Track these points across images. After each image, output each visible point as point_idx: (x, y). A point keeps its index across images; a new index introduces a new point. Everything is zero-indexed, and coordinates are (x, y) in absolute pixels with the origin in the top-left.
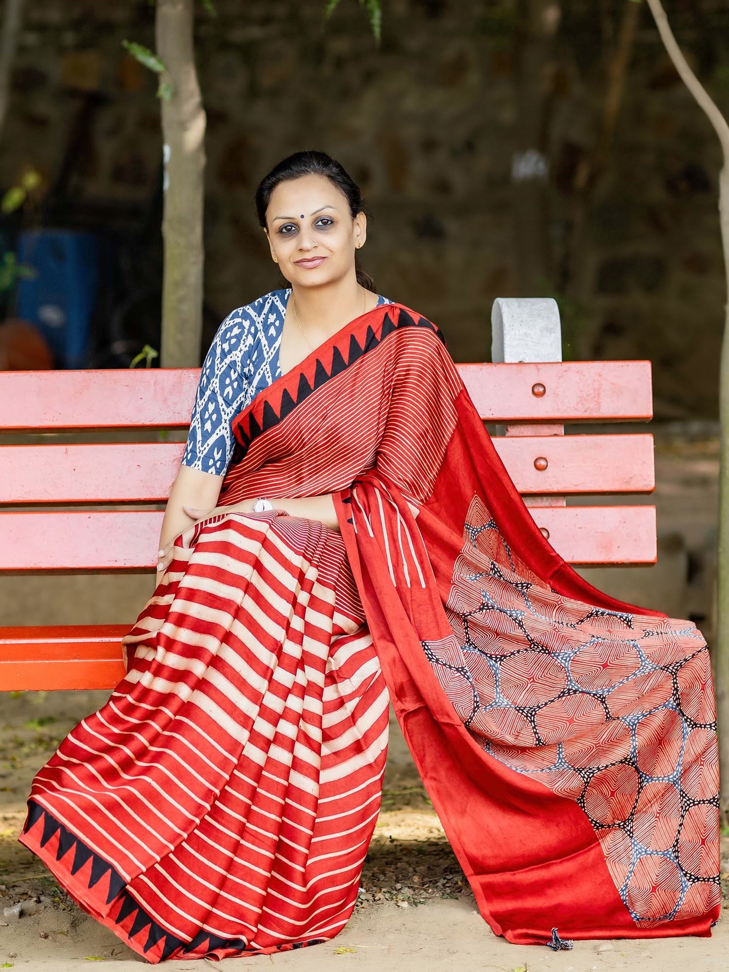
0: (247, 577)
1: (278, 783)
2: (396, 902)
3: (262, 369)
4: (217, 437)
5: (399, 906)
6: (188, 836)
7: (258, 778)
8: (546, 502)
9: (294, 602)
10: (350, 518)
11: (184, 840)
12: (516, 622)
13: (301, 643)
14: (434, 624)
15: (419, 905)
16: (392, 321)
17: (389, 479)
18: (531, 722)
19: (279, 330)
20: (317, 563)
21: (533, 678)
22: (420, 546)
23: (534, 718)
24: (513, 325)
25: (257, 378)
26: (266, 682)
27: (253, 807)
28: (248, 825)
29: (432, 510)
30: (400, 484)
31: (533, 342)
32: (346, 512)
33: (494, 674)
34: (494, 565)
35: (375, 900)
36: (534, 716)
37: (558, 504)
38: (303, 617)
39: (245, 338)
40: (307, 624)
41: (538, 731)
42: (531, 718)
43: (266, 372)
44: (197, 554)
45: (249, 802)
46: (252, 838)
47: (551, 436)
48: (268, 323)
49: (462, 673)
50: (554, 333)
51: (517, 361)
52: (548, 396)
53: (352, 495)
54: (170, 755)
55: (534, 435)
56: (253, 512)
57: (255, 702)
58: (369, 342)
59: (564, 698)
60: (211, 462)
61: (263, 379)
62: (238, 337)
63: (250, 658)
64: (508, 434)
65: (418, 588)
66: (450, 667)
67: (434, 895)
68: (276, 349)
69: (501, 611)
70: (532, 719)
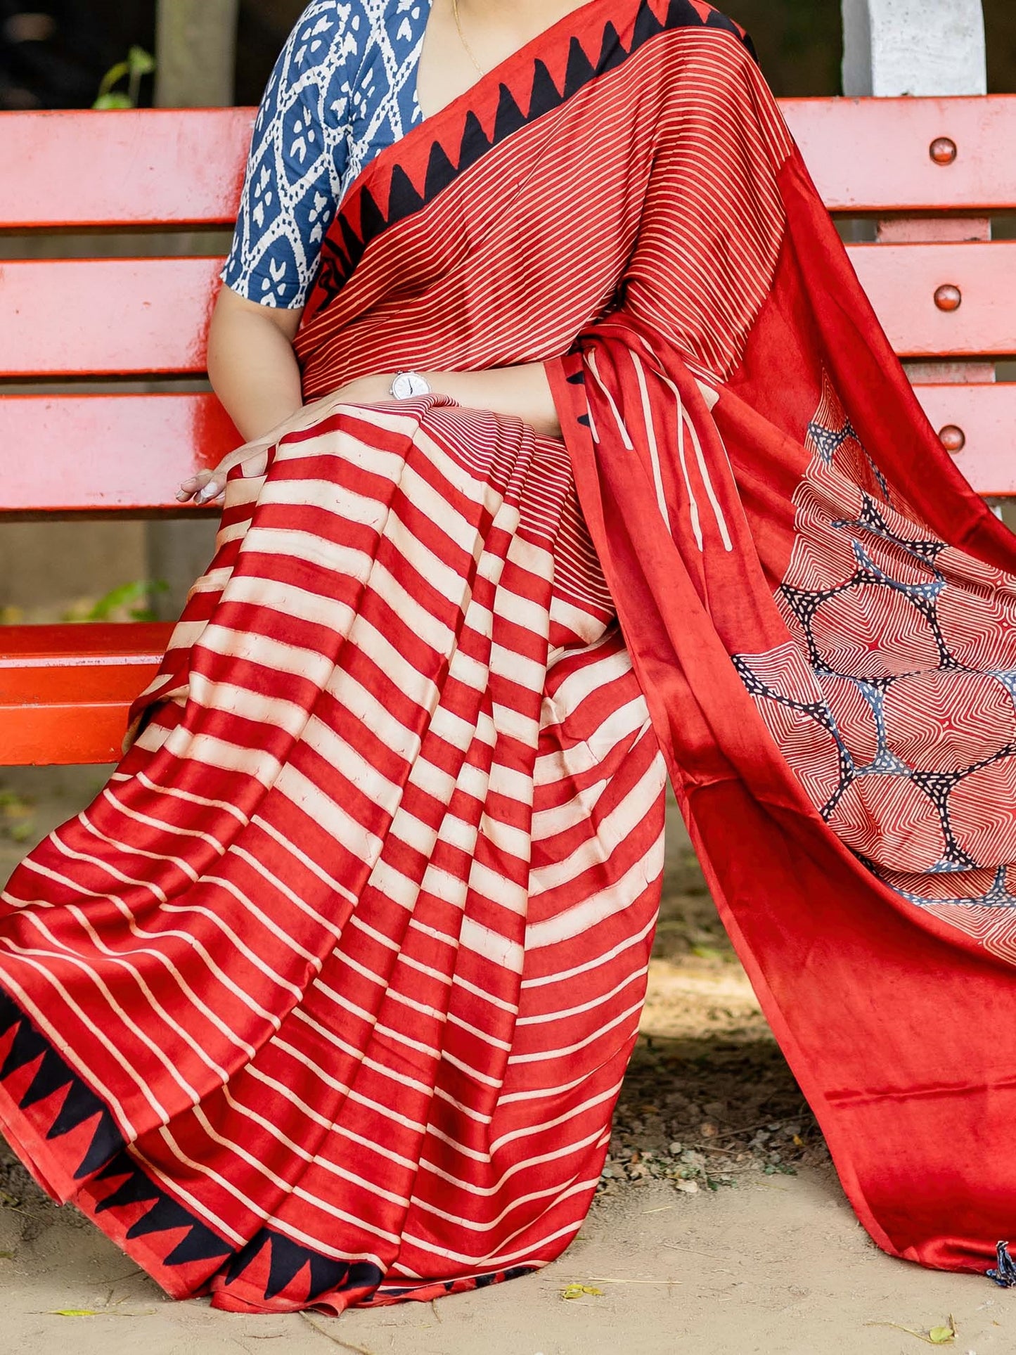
0: (376, 527)
1: (438, 942)
2: (672, 1182)
3: (383, 109)
4: (274, 238)
5: (679, 1190)
6: (257, 1052)
7: (402, 933)
8: (955, 373)
9: (471, 575)
10: (584, 414)
11: (249, 1061)
12: (923, 612)
13: (486, 660)
14: (751, 622)
15: (720, 1188)
16: (656, 15)
17: (658, 332)
18: (938, 806)
19: (419, 27)
20: (516, 497)
21: (949, 719)
22: (721, 465)
23: (945, 799)
24: (890, 22)
25: (374, 125)
26: (416, 739)
27: (391, 993)
28: (380, 1028)
29: (741, 394)
30: (680, 342)
31: (930, 55)
32: (575, 401)
33: (873, 711)
34: (870, 504)
35: (630, 1178)
36: (945, 796)
37: (981, 378)
38: (489, 605)
39: (341, 39)
40: (498, 621)
41: (950, 827)
42: (939, 799)
43: (391, 114)
44: (272, 484)
45: (381, 982)
46: (384, 1054)
47: (966, 242)
48: (398, 12)
49: (816, 715)
50: (971, 36)
51: (897, 93)
52: (962, 162)
53: (586, 366)
54: (223, 889)
55: (930, 239)
56: (390, 399)
57: (395, 780)
58: (606, 53)
59: (1007, 759)
60: (266, 285)
61: (385, 128)
62: (327, 37)
63: (385, 691)
64: (880, 239)
65: (717, 553)
66: (792, 704)
67: (747, 1167)
68: (411, 67)
69: (893, 588)
70: (942, 802)
